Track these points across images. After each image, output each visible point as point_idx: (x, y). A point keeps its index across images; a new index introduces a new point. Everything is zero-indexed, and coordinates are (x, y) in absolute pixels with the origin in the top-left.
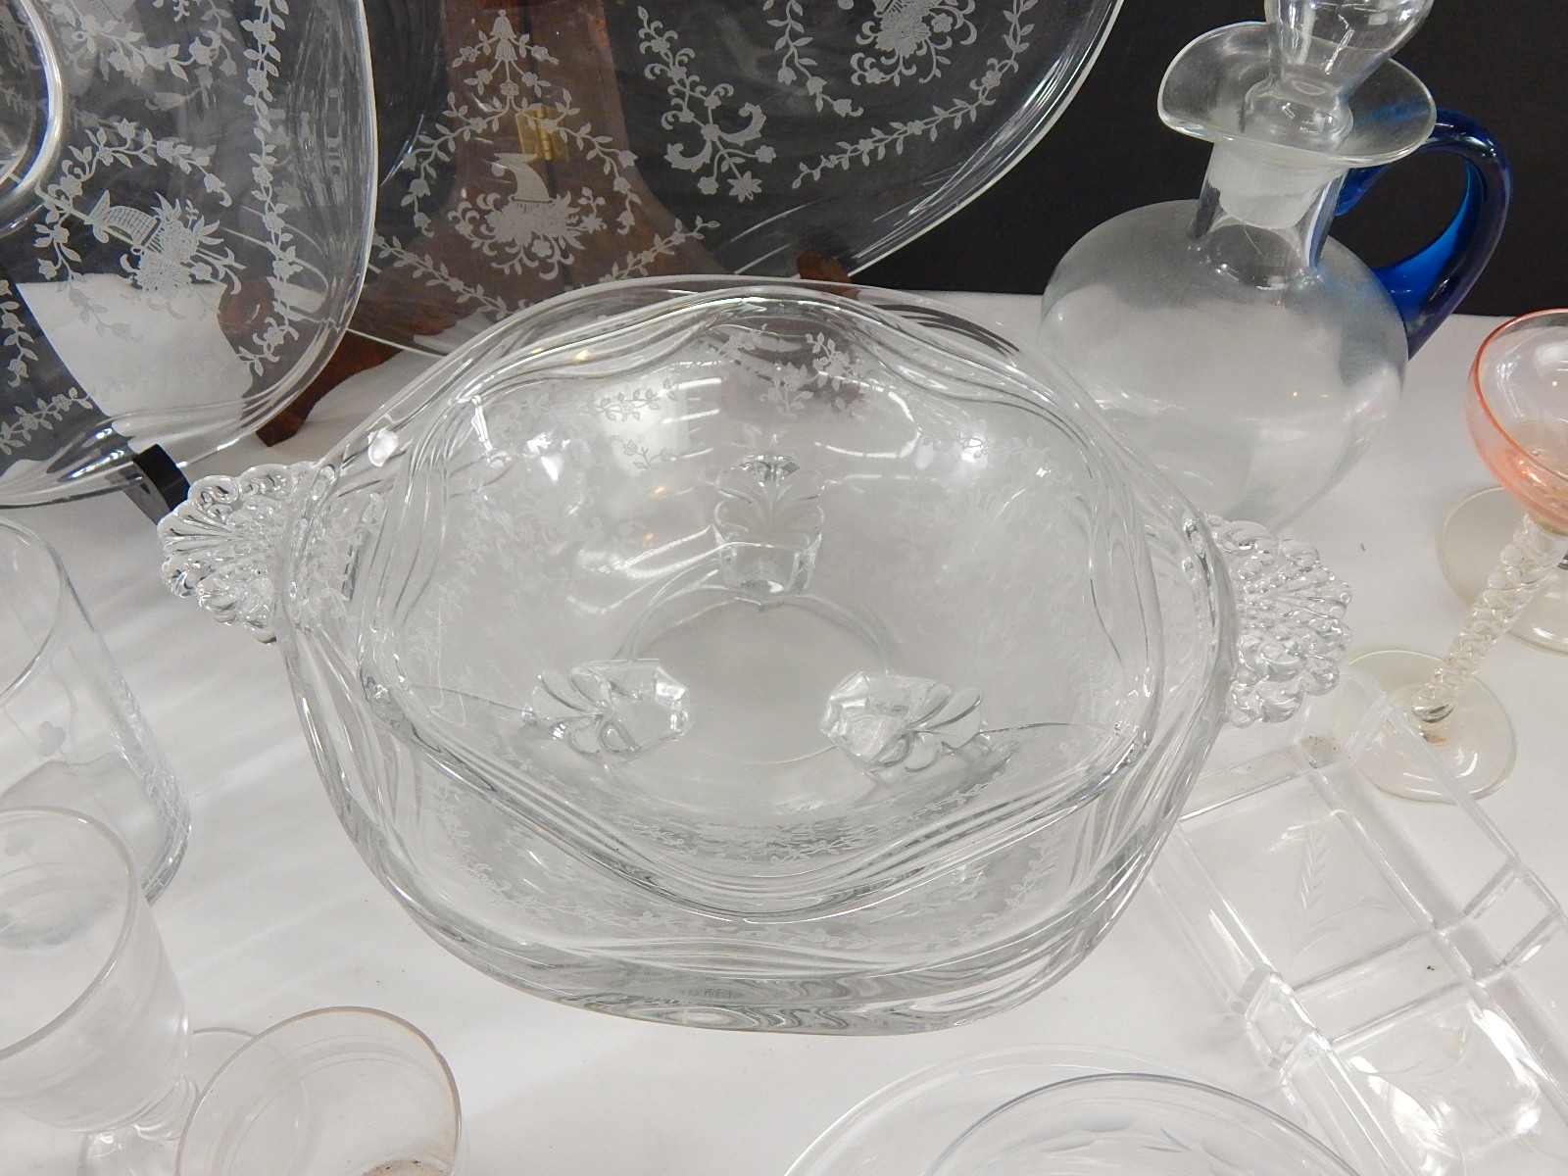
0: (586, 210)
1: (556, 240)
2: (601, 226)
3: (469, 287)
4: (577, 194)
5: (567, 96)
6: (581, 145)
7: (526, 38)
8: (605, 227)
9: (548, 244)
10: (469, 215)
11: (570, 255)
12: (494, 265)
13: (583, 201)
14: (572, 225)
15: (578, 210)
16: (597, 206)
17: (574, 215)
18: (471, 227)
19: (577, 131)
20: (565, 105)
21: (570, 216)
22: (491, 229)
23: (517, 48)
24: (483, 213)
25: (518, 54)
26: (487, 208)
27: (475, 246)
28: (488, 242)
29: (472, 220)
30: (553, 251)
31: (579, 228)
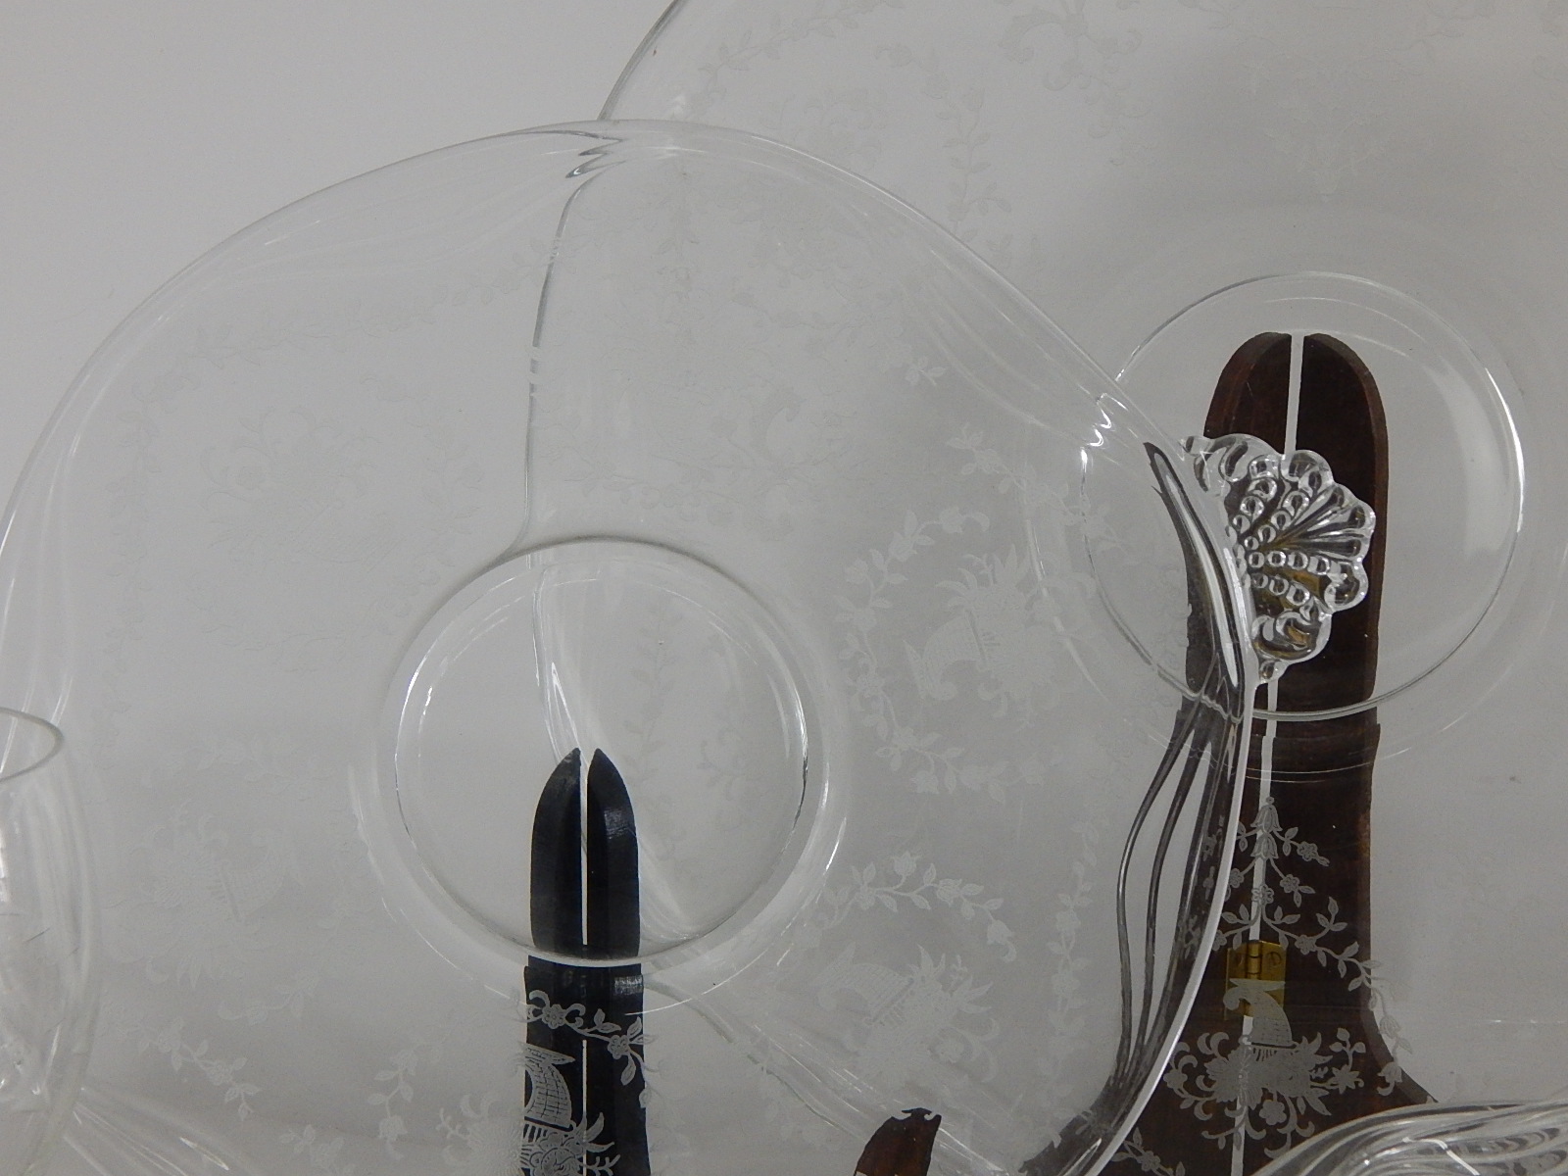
0: (1340, 1060)
1: (1294, 1101)
2: (1356, 1083)
3: (1167, 1167)
4: (1330, 1038)
5: (1333, 906)
6: (1342, 970)
7: (1293, 832)
8: (1362, 1084)
9: (1282, 1107)
10: (1185, 1060)
11: (1310, 1123)
12: (1205, 1134)
13: (1336, 1047)
14: (1318, 1080)
15: (1328, 1058)
16: (1355, 1054)
17: (1322, 1066)
18: (1185, 1077)
19: (1339, 952)
20: (1328, 916)
21: (1317, 1067)
22: (1209, 1082)
23: (1280, 843)
24: (1204, 1058)
25: (1280, 851)
26: (1209, 1053)
27: (1184, 1106)
28: (1203, 1100)
29: (1187, 1069)
30: (1288, 1116)
31: (1327, 1085)
